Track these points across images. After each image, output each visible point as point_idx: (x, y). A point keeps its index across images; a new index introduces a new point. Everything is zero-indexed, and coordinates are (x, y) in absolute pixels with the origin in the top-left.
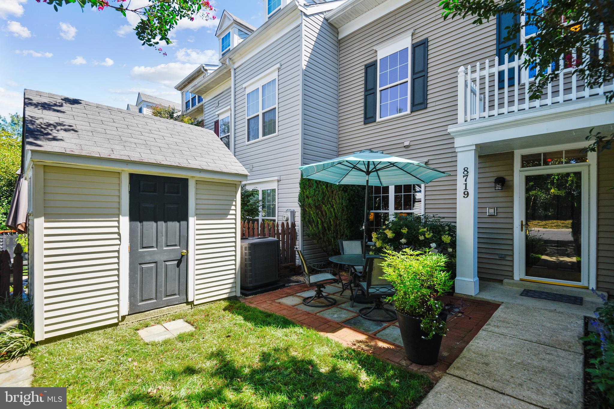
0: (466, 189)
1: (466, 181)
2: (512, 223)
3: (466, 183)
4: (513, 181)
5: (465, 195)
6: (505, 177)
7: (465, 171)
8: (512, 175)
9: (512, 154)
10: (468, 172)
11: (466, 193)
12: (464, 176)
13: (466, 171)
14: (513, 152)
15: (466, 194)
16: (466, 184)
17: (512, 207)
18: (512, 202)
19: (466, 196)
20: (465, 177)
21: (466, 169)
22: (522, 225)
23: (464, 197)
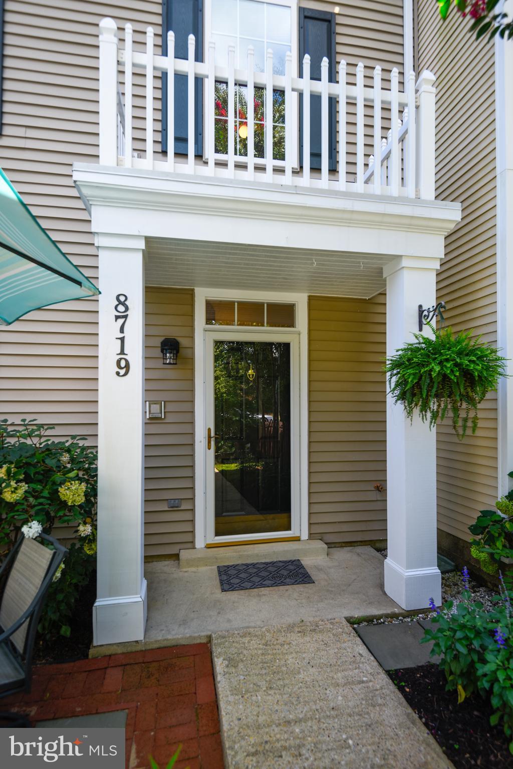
0: (122, 352)
1: (122, 330)
2: (193, 434)
3: (121, 335)
4: (193, 348)
5: (121, 368)
6: (179, 339)
7: (120, 303)
8: (192, 337)
9: (191, 293)
10: (127, 309)
11: (123, 364)
12: (117, 317)
13: (123, 304)
14: (193, 290)
15: (123, 367)
16: (122, 340)
17: (192, 401)
18: (192, 391)
19: (122, 372)
20: (121, 321)
21: (122, 299)
22: (210, 437)
23: (118, 374)
